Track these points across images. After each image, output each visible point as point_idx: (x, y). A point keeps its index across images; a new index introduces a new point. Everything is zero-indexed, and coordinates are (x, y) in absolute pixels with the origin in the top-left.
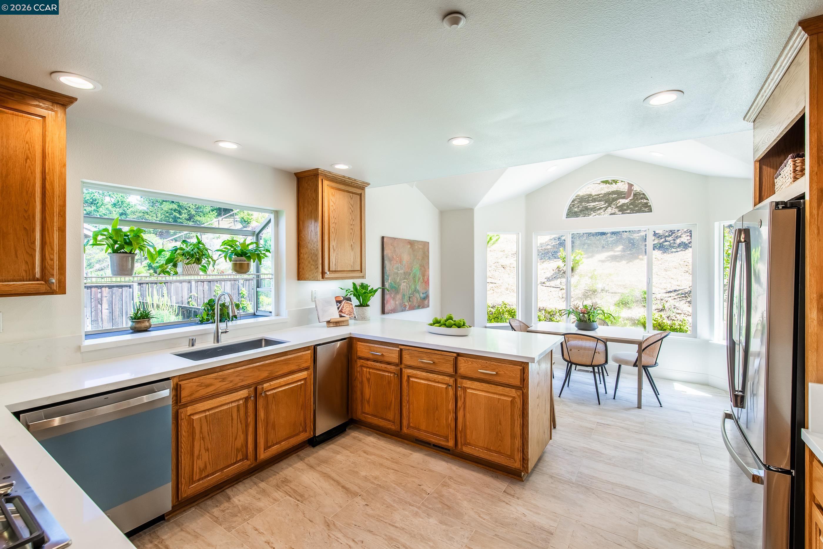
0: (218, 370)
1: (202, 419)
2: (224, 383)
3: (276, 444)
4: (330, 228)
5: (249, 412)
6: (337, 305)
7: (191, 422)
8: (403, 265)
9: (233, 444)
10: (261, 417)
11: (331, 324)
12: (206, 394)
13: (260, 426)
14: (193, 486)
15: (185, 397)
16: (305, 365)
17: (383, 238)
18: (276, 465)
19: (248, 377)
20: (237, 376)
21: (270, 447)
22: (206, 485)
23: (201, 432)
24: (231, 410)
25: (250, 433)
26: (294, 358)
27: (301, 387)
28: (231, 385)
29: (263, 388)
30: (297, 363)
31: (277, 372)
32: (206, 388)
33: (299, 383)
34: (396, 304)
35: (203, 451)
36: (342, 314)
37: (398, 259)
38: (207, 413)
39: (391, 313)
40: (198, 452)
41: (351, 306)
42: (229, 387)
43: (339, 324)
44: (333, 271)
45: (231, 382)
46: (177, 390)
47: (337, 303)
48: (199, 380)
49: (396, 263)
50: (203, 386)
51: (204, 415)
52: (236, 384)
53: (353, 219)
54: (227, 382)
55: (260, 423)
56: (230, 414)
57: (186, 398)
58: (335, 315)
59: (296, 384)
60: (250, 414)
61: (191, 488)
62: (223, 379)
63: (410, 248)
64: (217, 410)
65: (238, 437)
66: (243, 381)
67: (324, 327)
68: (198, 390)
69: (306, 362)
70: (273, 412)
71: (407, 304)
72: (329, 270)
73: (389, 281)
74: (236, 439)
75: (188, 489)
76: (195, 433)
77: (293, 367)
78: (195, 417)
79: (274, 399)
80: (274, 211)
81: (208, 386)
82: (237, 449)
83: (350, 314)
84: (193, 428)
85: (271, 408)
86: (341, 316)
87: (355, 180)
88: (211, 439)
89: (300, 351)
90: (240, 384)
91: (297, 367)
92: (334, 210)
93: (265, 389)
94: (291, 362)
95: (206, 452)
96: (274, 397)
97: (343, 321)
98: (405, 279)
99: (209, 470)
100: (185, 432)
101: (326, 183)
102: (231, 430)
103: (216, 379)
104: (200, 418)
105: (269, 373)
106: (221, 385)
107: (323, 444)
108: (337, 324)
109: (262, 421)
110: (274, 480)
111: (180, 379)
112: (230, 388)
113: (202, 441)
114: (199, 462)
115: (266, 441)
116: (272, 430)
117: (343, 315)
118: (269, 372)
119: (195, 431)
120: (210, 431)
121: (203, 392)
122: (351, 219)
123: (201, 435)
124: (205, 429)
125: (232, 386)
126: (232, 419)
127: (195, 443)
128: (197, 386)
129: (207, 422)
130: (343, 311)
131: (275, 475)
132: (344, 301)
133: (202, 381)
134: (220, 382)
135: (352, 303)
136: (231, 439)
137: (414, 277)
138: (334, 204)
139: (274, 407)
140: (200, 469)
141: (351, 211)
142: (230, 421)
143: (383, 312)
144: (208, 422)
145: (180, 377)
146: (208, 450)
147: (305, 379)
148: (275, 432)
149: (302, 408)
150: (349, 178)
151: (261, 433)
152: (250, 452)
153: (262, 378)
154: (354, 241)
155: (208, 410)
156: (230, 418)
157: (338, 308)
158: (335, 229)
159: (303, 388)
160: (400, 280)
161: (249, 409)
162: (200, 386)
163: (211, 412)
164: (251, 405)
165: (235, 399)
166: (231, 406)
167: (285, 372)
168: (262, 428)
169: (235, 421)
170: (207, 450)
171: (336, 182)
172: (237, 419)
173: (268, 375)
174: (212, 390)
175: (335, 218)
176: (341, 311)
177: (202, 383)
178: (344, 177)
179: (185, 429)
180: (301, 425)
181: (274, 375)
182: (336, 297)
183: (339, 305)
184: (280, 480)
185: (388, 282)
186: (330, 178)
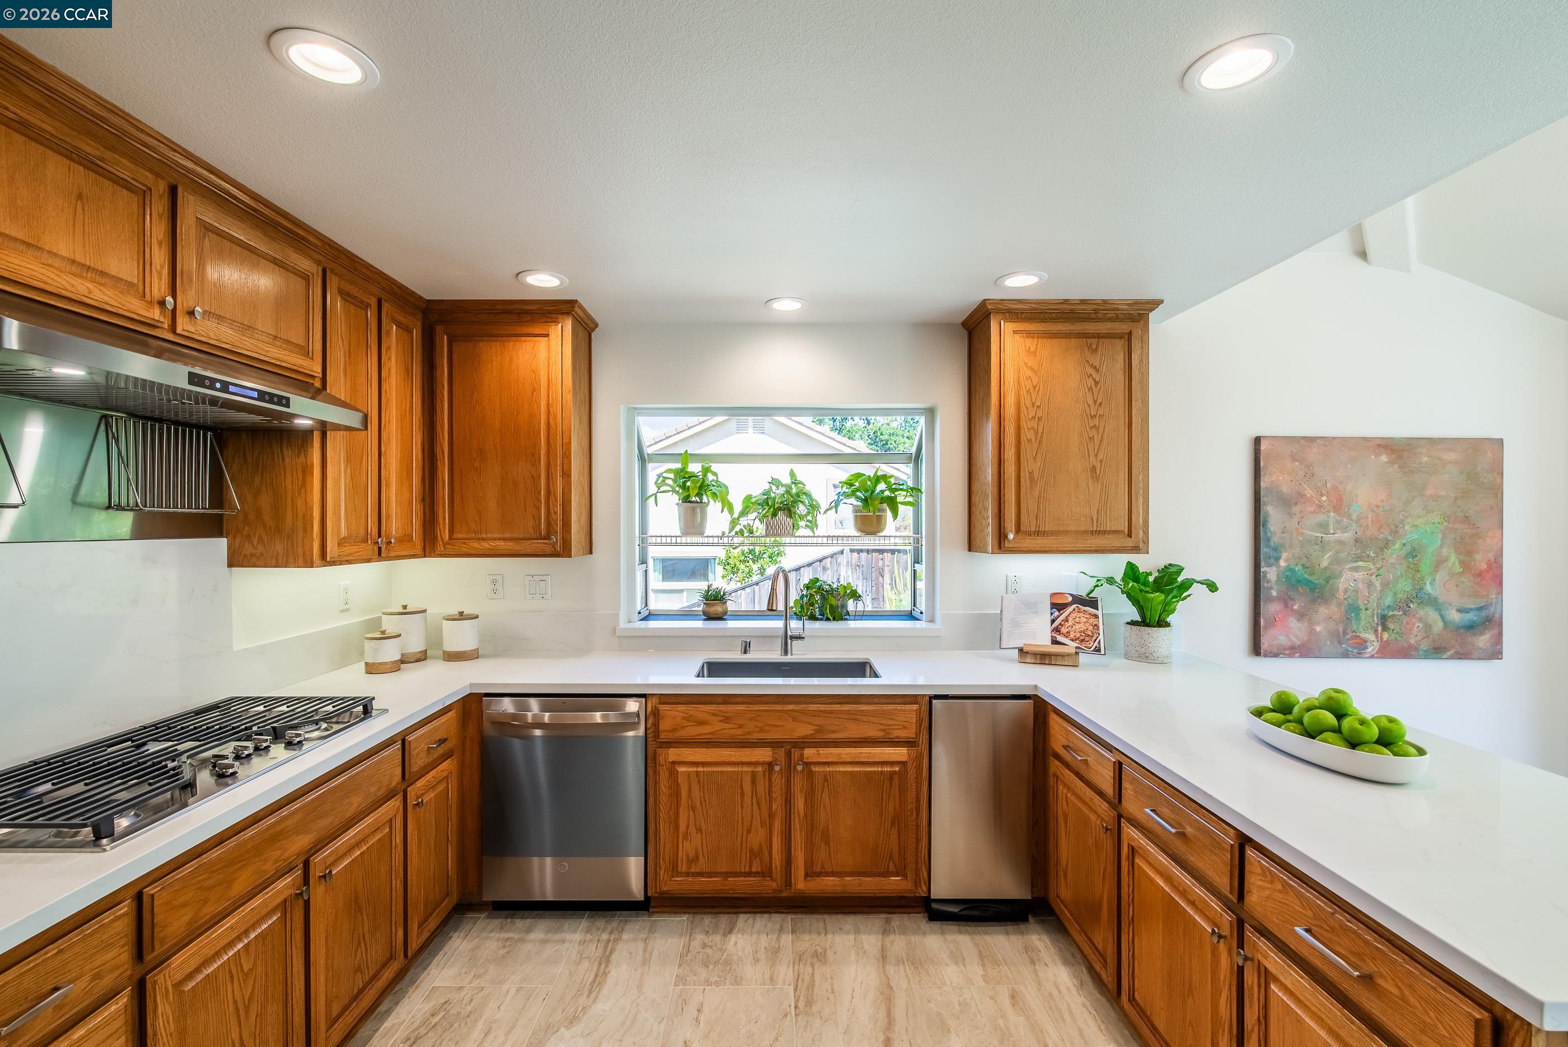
0: (720, 700)
1: (691, 775)
2: (728, 726)
3: (833, 874)
4: (1022, 431)
5: (775, 793)
6: (1052, 614)
7: (673, 774)
8: (1349, 516)
9: (744, 840)
10: (798, 810)
11: (1028, 656)
12: (698, 735)
13: (797, 826)
14: (678, 879)
15: (665, 731)
16: (903, 734)
17: (1257, 441)
18: (840, 916)
19: (772, 725)
20: (751, 719)
21: (819, 874)
22: (698, 887)
23: (690, 796)
24: (739, 776)
25: (776, 832)
26: (874, 714)
27: (891, 779)
28: (740, 732)
29: (802, 755)
30: (881, 724)
31: (834, 732)
32: (697, 725)
33: (887, 769)
34: (1312, 632)
35: (692, 830)
36: (1058, 637)
37: (1324, 498)
38: (700, 769)
39: (1290, 656)
40: (685, 828)
41: (1091, 620)
42: (736, 735)
43: (1051, 660)
44: (1029, 534)
45: (740, 726)
46: (653, 717)
47: (1052, 608)
48: (686, 710)
49: (1315, 512)
50: (693, 722)
51: (695, 769)
52: (749, 733)
53: (1099, 401)
54: (733, 726)
55: (797, 820)
56: (739, 784)
57: (667, 733)
58: (1041, 637)
59: (880, 769)
60: (777, 797)
61: (674, 881)
62: (727, 719)
63: (1391, 463)
64: (716, 769)
65: (753, 829)
66: (762, 731)
67: (1012, 660)
68: (684, 725)
69: (905, 728)
70: (825, 807)
71: (1370, 636)
72: (1018, 530)
73: (1282, 563)
74: (749, 831)
75: (670, 880)
76: (681, 794)
77: (872, 732)
78: (682, 769)
79: (826, 783)
80: (924, 409)
81: (701, 723)
82: (751, 851)
83: (1082, 641)
84: (678, 785)
85: (819, 798)
86: (1055, 642)
87: (1105, 302)
88: (705, 814)
89: (892, 701)
90: (756, 736)
91: (881, 734)
92: (1035, 387)
93: (807, 759)
94: (865, 719)
95: (697, 833)
96: (826, 780)
97: (1057, 655)
98: (1358, 558)
99: (702, 865)
100: (664, 787)
101: (1008, 327)
102: (740, 812)
103: (714, 715)
104: (689, 774)
105: (815, 730)
106: (723, 727)
107: (951, 925)
108: (1044, 658)
109: (799, 818)
110: (808, 942)
111: (662, 701)
112: (740, 737)
113: (691, 813)
114: (687, 844)
115: (809, 863)
116: (823, 844)
117: (1060, 638)
118: (816, 728)
119: (680, 791)
120: (705, 800)
121: (692, 731)
122: (1090, 402)
123: (690, 803)
124: (696, 794)
125: (741, 735)
126: (743, 794)
127: (681, 810)
128: (684, 718)
129: (699, 782)
130: (1064, 630)
131: (819, 934)
132: (1074, 606)
133: (691, 713)
134: (720, 721)
135: (1099, 613)
136: (740, 828)
137: (1413, 553)
138: (1035, 372)
139: (828, 800)
140: (688, 856)
141: (1091, 382)
142: (739, 796)
143: (1256, 649)
144: (701, 784)
145: (662, 697)
146: (701, 831)
147: (903, 763)
148: (829, 848)
149: (893, 823)
150: (1083, 302)
151: (799, 841)
152: (776, 867)
153: (800, 735)
154: (1100, 456)
155: (704, 764)
156: (739, 791)
157: (1053, 621)
158: (1036, 433)
159: (896, 781)
160: (1336, 560)
161: (774, 785)
162: (688, 720)
163: (705, 769)
164: (778, 782)
165: (747, 760)
166: (740, 769)
167: (851, 736)
168: (801, 830)
169: (748, 799)
170: (699, 830)
171: (1044, 321)
172: (752, 797)
173: (813, 732)
174: (707, 732)
175: (1038, 407)
176: (1057, 630)
177: (691, 716)
178: (1066, 302)
179: (665, 782)
180: (891, 857)
181: (827, 736)
182: (1053, 595)
183: (1057, 613)
184: (814, 949)
185: (1278, 567)
186: (1024, 315)
